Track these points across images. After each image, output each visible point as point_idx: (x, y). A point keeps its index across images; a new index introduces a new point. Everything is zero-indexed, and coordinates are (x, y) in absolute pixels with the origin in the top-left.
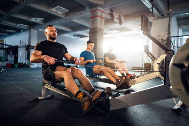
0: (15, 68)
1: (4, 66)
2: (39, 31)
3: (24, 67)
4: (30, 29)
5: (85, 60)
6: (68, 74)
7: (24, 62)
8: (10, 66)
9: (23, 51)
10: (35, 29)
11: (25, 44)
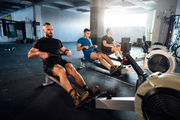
0: (24, 43)
1: (15, 41)
2: (43, 6)
3: (32, 43)
4: (34, 5)
5: (81, 46)
6: (62, 74)
7: (32, 38)
8: (20, 42)
9: (29, 27)
10: (39, 5)
11: (31, 20)
